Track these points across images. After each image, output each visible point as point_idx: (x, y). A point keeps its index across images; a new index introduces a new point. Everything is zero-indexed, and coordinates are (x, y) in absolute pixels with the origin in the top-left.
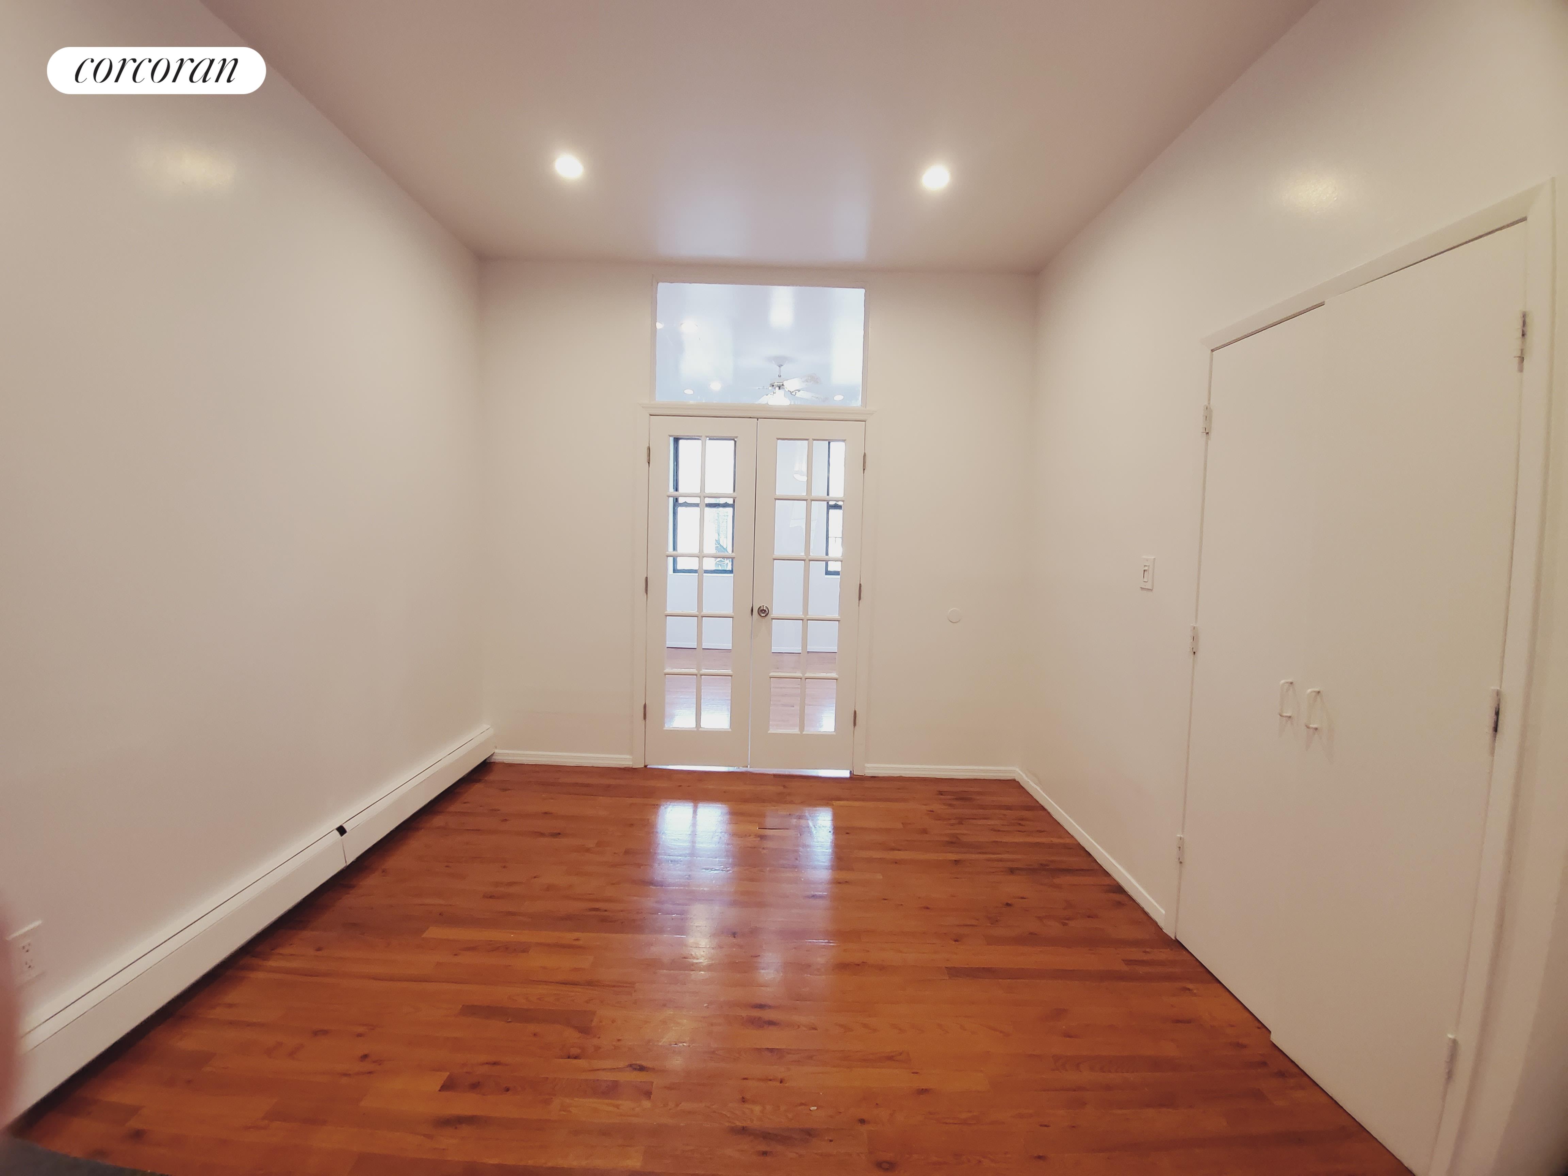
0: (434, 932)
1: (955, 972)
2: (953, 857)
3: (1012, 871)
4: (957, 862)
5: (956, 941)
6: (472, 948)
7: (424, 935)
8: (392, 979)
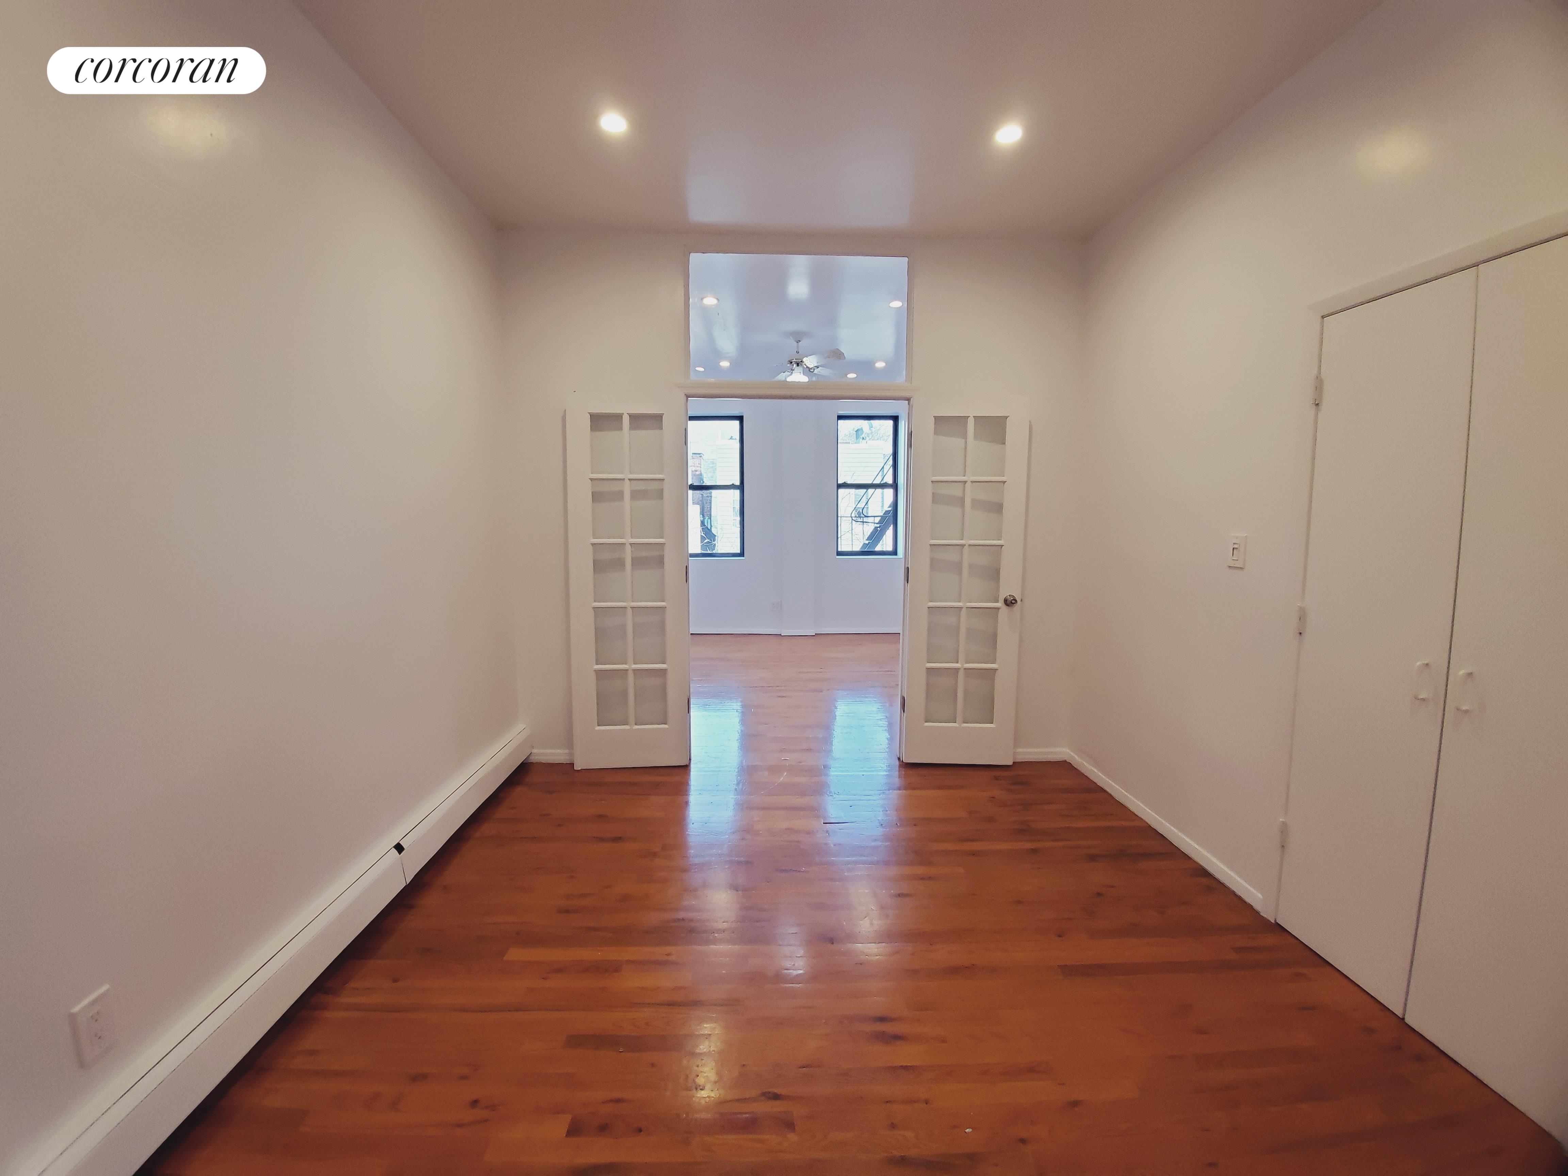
0: (515, 954)
1: (1069, 971)
2: (1028, 845)
3: (1092, 858)
4: (1034, 851)
5: (1060, 936)
6: (560, 969)
7: (506, 958)
8: (483, 1010)
